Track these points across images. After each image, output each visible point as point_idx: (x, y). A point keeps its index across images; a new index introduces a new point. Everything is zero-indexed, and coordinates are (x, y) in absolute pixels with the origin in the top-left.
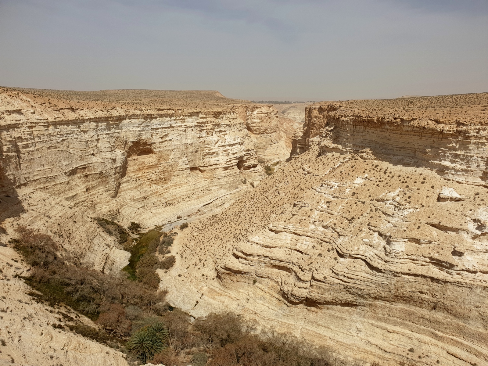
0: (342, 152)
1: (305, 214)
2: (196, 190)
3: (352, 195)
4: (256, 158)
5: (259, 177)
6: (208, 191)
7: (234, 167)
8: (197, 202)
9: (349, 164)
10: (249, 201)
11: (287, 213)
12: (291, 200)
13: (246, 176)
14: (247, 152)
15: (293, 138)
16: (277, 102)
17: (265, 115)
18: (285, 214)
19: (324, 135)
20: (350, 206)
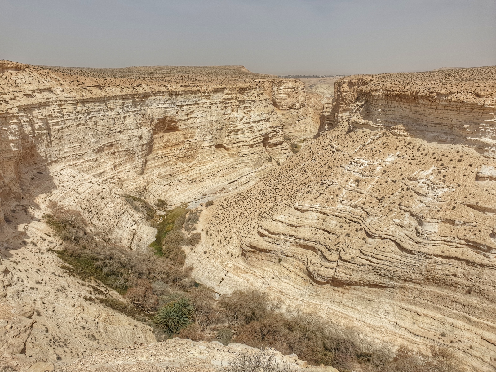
0: (373, 129)
1: (333, 193)
2: (221, 168)
3: (383, 174)
4: (282, 135)
5: (285, 155)
6: (233, 169)
7: (259, 144)
8: (222, 179)
9: (380, 141)
10: (274, 180)
11: (314, 192)
12: (318, 179)
13: (272, 153)
14: (273, 129)
15: (321, 114)
16: (304, 77)
17: (292, 90)
18: (312, 193)
19: (354, 111)
20: (381, 184)
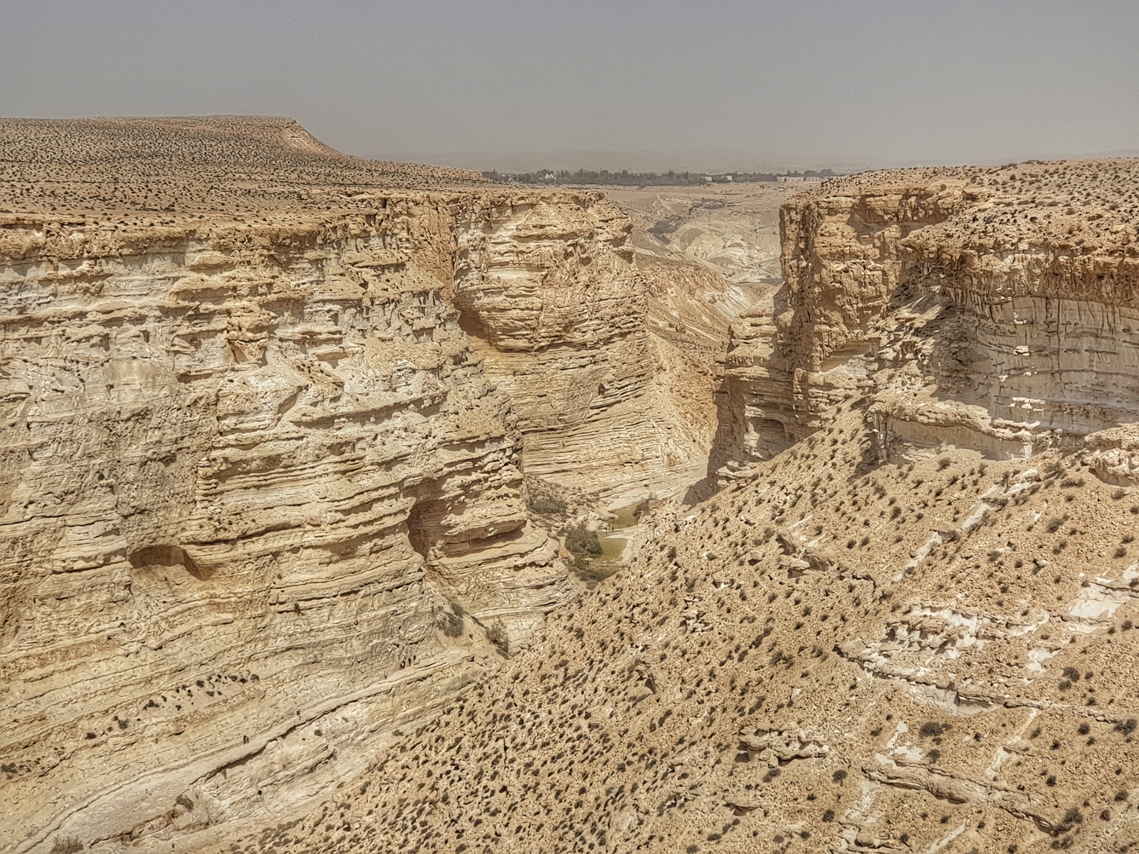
0: (991, 447)
1: (804, 804)
2: (164, 682)
3: (1064, 687)
4: (516, 483)
5: (538, 597)
6: (237, 686)
7: (390, 540)
8: (170, 751)
9: (1036, 514)
10: (481, 740)
11: (704, 800)
12: (724, 725)
13: (463, 588)
14: (464, 454)
15: (722, 371)
16: (624, 179)
17: (559, 246)
18: (692, 805)
19: (890, 354)
20: (1056, 746)
